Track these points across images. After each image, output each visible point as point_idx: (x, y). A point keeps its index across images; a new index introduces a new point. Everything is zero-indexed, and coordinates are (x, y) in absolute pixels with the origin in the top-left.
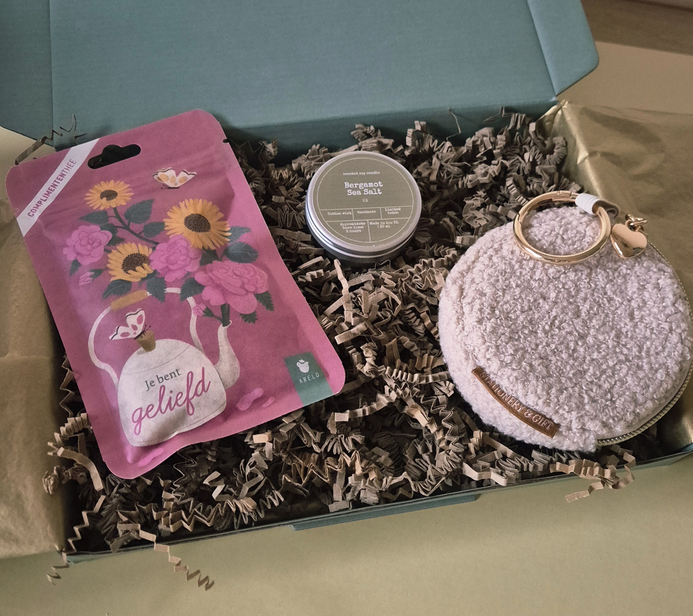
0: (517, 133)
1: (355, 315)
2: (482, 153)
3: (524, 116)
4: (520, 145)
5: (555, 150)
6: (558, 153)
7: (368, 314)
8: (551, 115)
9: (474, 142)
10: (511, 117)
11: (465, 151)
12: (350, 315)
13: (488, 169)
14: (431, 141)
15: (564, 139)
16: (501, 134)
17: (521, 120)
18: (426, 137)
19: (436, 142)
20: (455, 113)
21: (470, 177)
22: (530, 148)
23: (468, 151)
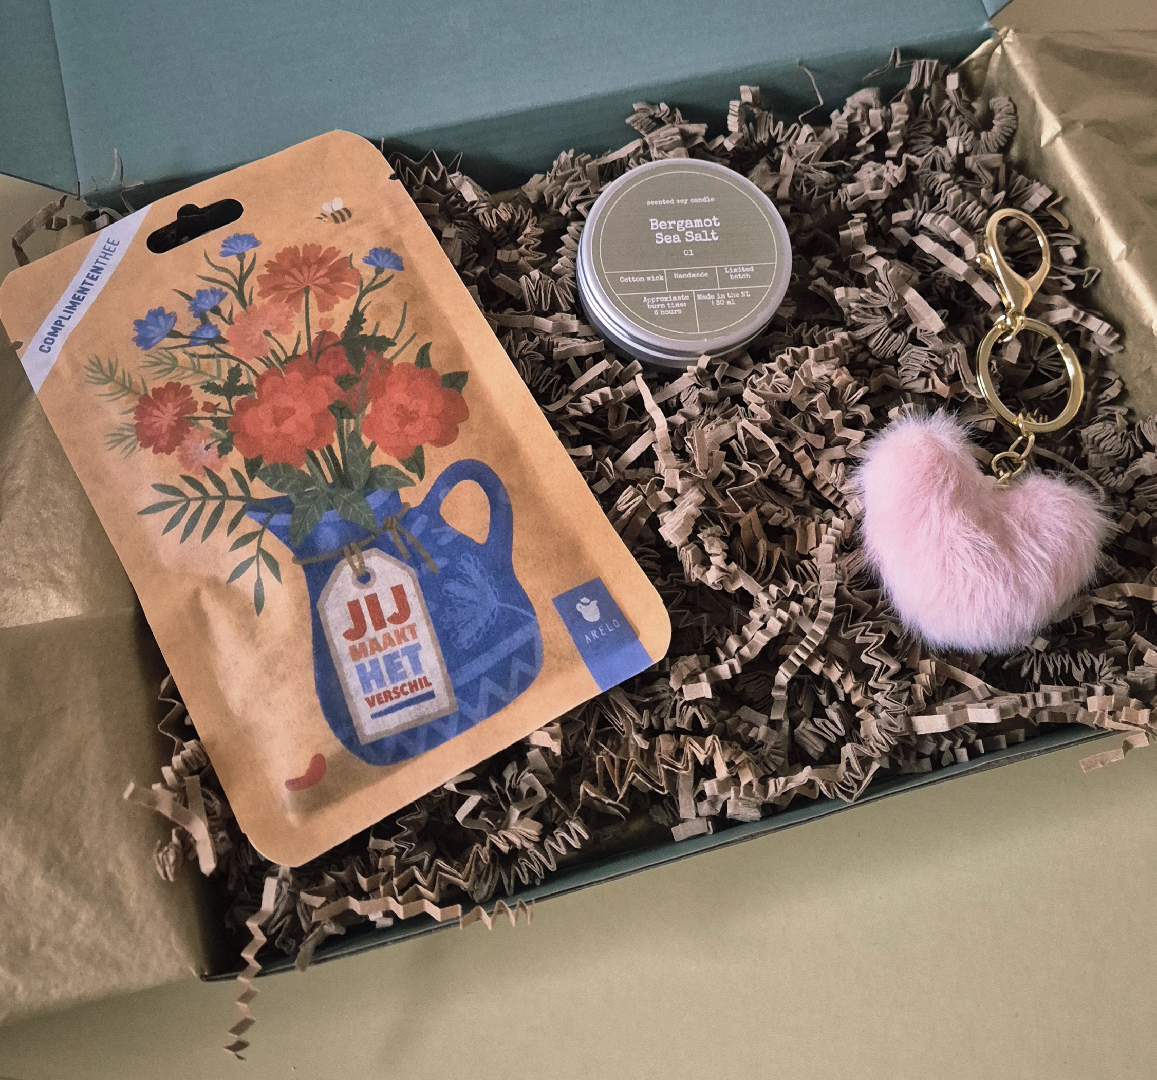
0: (926, 96)
1: (682, 475)
2: (868, 138)
3: (935, 62)
4: (931, 117)
5: (994, 122)
6: (1002, 127)
7: (706, 471)
8: (982, 55)
9: (849, 118)
10: (911, 67)
11: (837, 138)
12: (674, 476)
13: (883, 171)
14: (771, 124)
15: (1010, 99)
16: (898, 99)
17: (930, 71)
18: (760, 117)
19: (781, 124)
20: (808, 68)
21: (850, 188)
22: (952, 123)
23: (841, 136)
